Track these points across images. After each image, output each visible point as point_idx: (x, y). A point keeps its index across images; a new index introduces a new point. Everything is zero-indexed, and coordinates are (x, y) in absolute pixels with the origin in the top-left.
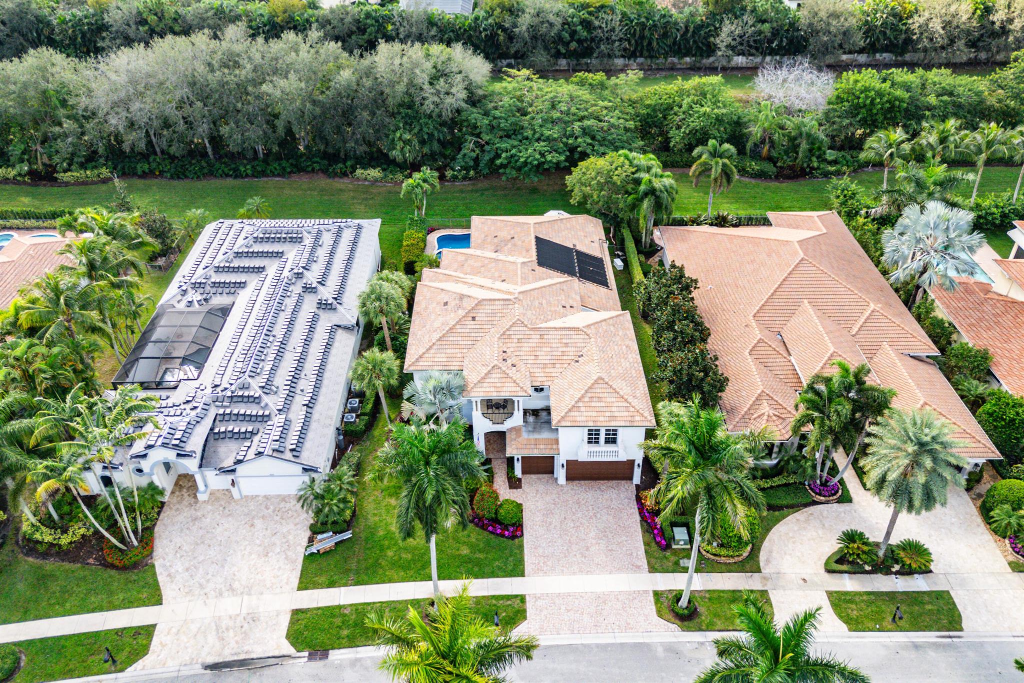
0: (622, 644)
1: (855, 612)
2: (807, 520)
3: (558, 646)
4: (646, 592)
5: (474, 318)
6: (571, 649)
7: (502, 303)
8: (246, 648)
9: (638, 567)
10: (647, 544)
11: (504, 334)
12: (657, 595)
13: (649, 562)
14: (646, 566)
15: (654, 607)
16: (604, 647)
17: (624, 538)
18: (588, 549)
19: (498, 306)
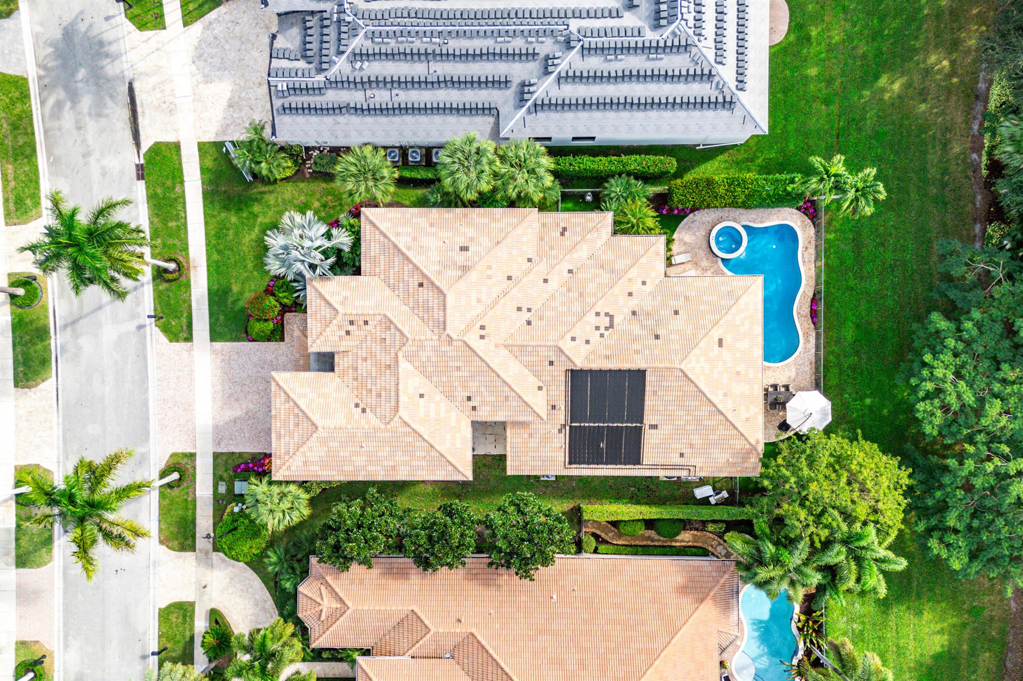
0: (148, 419)
1: (174, 620)
2: (264, 609)
3: (147, 367)
4: (195, 447)
5: (421, 285)
6: (144, 378)
7: (441, 319)
8: (147, 111)
9: (219, 444)
10: (241, 455)
11: (391, 322)
12: (192, 456)
13: (222, 454)
14: (219, 451)
15: (180, 451)
16: (145, 404)
17: (247, 435)
18: (237, 400)
19: (438, 314)
